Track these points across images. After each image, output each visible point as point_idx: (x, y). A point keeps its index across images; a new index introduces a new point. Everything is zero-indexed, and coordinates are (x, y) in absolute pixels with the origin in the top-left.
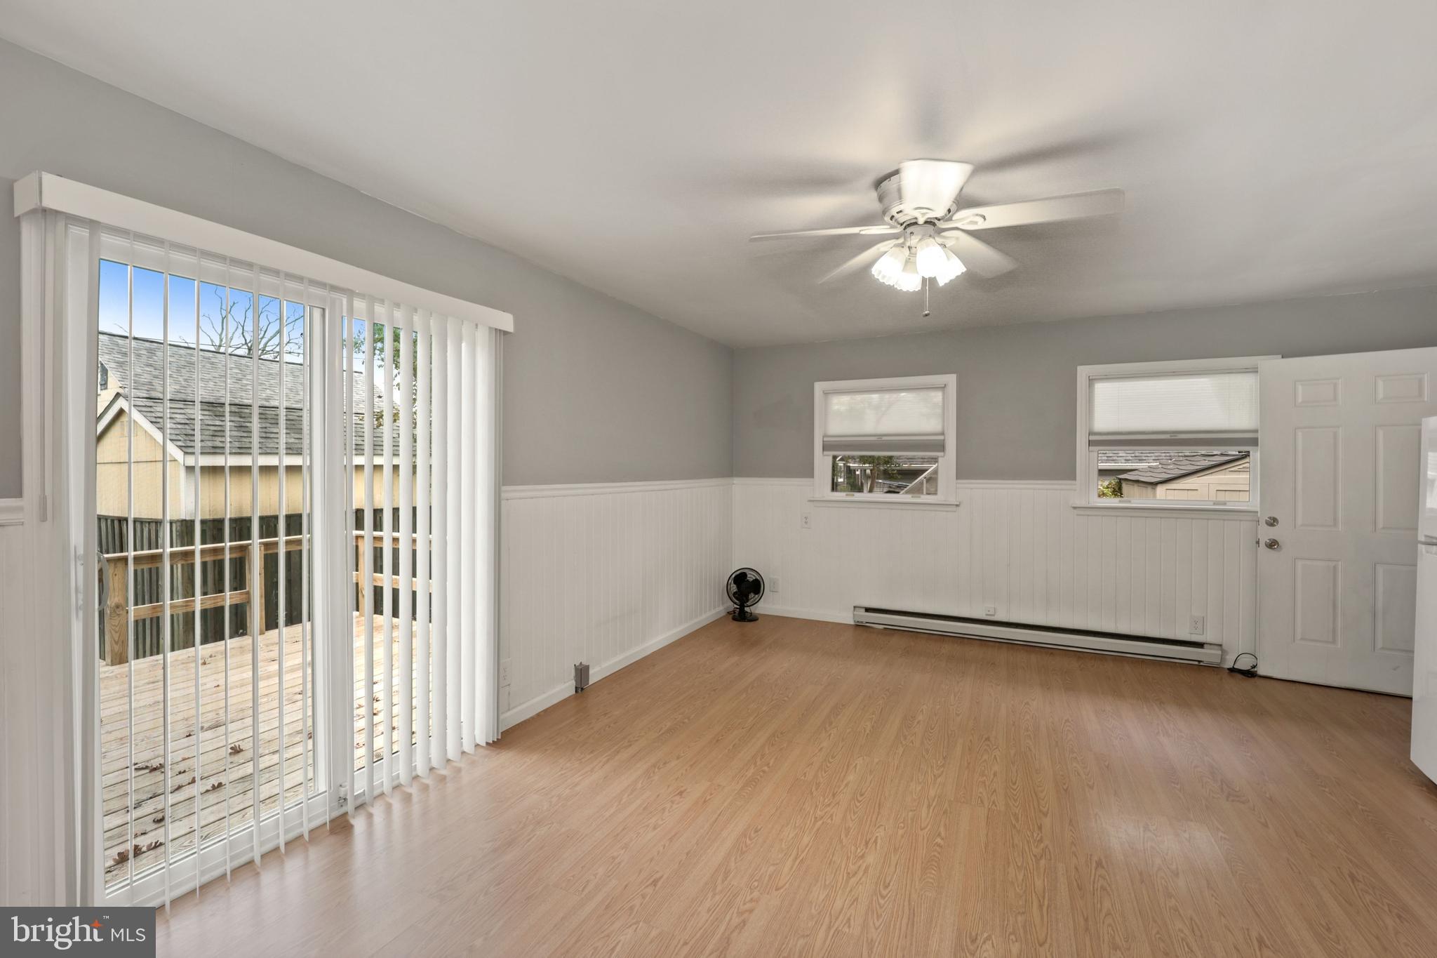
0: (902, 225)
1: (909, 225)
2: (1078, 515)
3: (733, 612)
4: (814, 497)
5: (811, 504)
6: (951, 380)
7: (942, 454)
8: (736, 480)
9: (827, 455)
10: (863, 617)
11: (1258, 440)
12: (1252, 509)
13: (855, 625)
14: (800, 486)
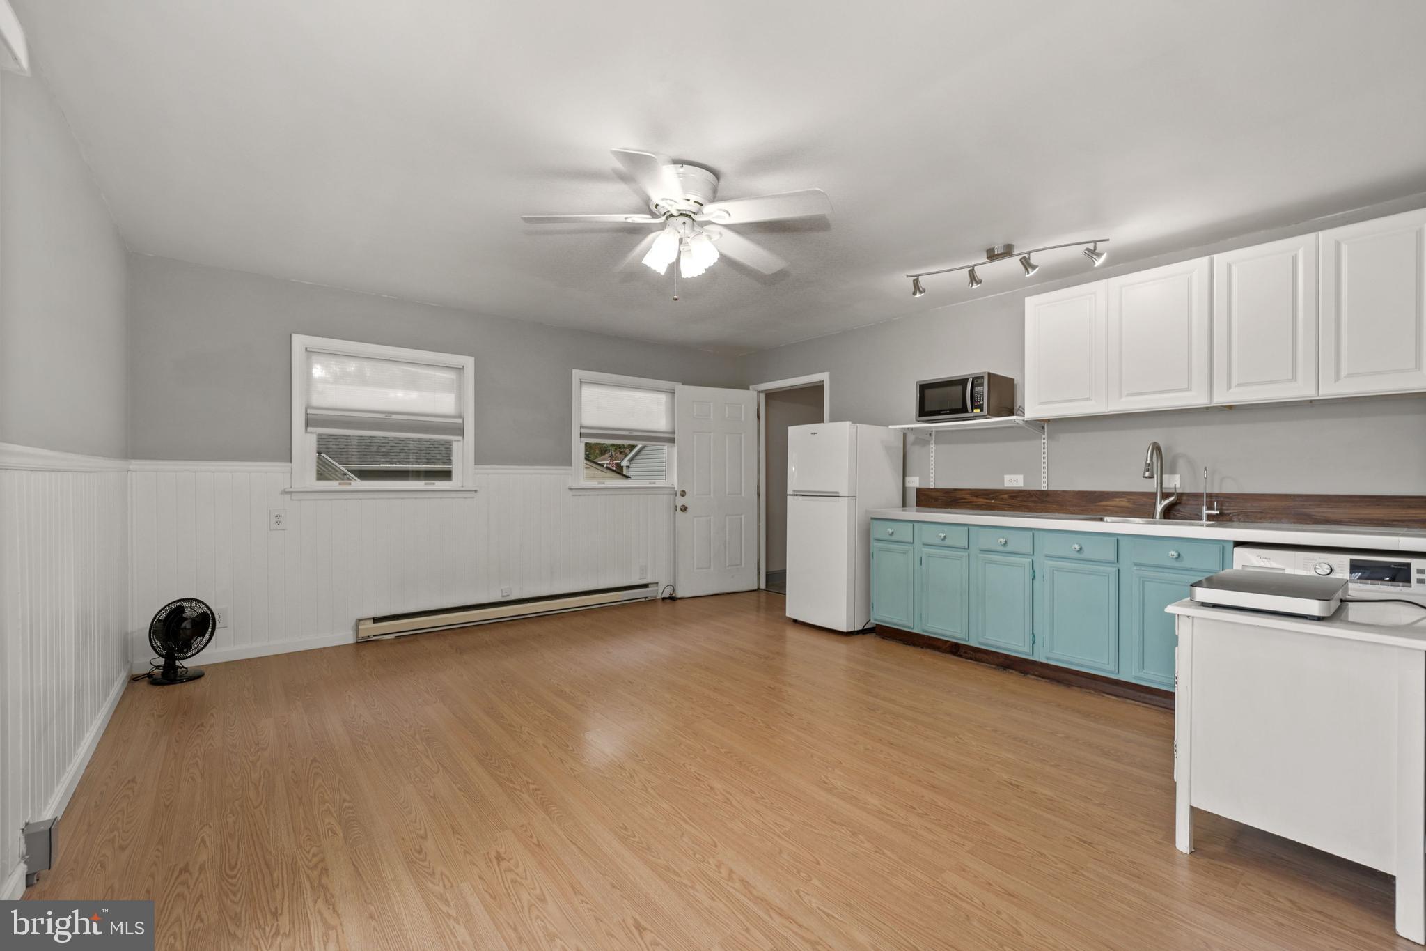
0: (664, 214)
2: (572, 495)
3: (149, 675)
4: (291, 487)
5: (288, 497)
6: (469, 362)
7: (460, 438)
8: (135, 465)
9: (311, 433)
10: (370, 629)
11: (674, 438)
12: (670, 486)
13: (358, 643)
14: (267, 472)
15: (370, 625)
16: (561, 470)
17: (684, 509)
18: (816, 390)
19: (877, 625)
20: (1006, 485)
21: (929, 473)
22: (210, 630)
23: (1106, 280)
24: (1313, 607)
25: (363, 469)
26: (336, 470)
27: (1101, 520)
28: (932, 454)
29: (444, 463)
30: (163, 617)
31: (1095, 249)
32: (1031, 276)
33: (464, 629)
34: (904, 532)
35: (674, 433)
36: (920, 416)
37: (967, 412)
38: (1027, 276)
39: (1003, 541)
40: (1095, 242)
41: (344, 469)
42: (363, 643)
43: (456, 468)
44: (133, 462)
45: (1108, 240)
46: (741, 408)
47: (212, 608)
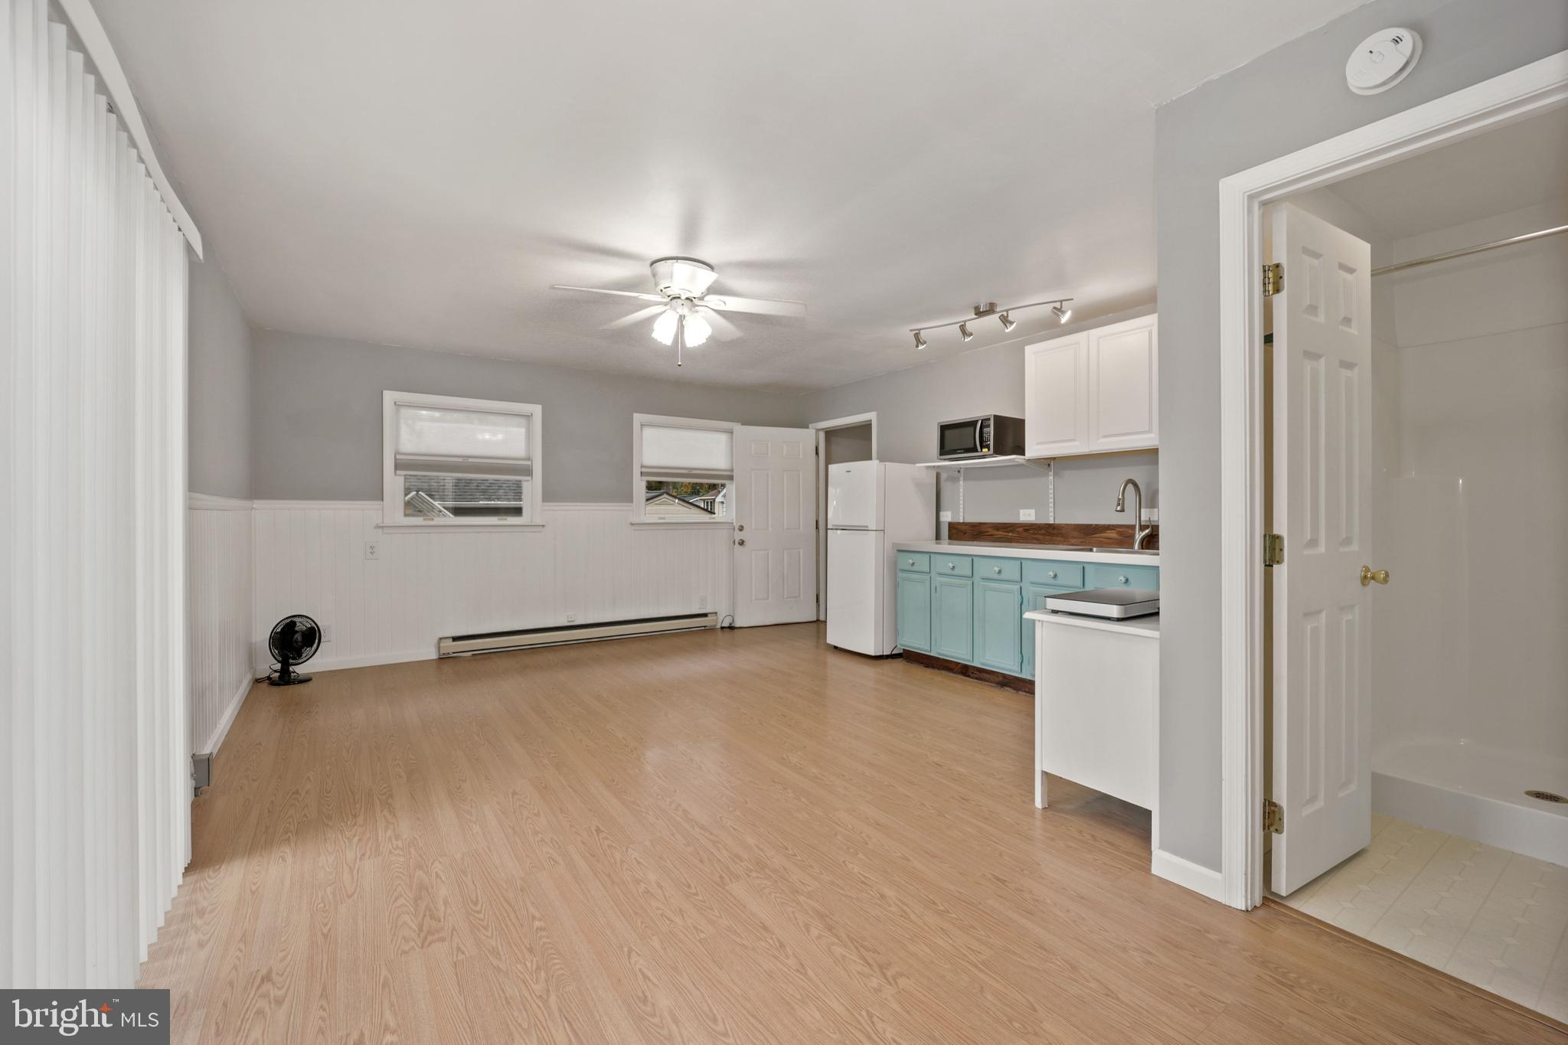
0: (669, 296)
1: (674, 298)
2: (634, 530)
3: (269, 678)
4: (383, 522)
5: (380, 530)
6: (537, 410)
7: (529, 478)
8: (257, 504)
9: (400, 475)
10: (451, 647)
11: (733, 476)
12: (729, 521)
13: (439, 658)
14: (363, 510)
15: (450, 643)
16: (625, 506)
17: (742, 543)
18: (865, 429)
19: (904, 650)
20: (1021, 519)
21: (959, 508)
22: (317, 641)
23: (1087, 331)
24: (1114, 611)
25: (458, 506)
26: (433, 508)
27: (1091, 550)
28: (961, 490)
29: (516, 500)
30: (279, 630)
31: (1061, 307)
32: (1010, 332)
33: (533, 649)
34: (922, 563)
35: (732, 470)
36: (941, 455)
37: (977, 451)
38: (1007, 331)
39: (997, 569)
40: (1061, 301)
41: (439, 507)
42: (443, 659)
43: (525, 504)
44: (255, 501)
45: (1072, 299)
46: (799, 446)
47: (319, 624)
